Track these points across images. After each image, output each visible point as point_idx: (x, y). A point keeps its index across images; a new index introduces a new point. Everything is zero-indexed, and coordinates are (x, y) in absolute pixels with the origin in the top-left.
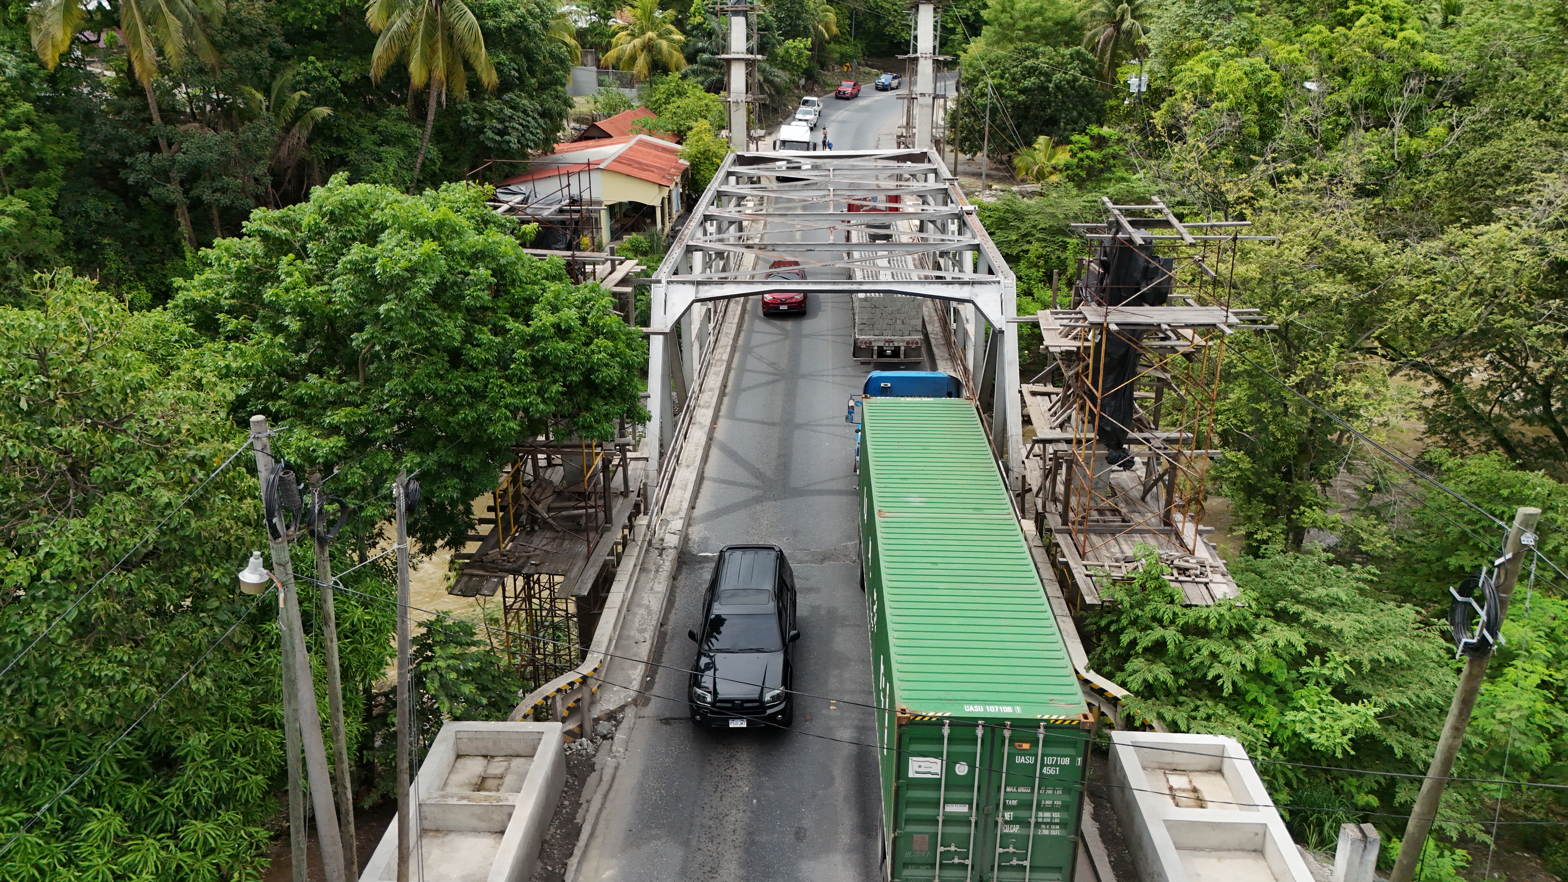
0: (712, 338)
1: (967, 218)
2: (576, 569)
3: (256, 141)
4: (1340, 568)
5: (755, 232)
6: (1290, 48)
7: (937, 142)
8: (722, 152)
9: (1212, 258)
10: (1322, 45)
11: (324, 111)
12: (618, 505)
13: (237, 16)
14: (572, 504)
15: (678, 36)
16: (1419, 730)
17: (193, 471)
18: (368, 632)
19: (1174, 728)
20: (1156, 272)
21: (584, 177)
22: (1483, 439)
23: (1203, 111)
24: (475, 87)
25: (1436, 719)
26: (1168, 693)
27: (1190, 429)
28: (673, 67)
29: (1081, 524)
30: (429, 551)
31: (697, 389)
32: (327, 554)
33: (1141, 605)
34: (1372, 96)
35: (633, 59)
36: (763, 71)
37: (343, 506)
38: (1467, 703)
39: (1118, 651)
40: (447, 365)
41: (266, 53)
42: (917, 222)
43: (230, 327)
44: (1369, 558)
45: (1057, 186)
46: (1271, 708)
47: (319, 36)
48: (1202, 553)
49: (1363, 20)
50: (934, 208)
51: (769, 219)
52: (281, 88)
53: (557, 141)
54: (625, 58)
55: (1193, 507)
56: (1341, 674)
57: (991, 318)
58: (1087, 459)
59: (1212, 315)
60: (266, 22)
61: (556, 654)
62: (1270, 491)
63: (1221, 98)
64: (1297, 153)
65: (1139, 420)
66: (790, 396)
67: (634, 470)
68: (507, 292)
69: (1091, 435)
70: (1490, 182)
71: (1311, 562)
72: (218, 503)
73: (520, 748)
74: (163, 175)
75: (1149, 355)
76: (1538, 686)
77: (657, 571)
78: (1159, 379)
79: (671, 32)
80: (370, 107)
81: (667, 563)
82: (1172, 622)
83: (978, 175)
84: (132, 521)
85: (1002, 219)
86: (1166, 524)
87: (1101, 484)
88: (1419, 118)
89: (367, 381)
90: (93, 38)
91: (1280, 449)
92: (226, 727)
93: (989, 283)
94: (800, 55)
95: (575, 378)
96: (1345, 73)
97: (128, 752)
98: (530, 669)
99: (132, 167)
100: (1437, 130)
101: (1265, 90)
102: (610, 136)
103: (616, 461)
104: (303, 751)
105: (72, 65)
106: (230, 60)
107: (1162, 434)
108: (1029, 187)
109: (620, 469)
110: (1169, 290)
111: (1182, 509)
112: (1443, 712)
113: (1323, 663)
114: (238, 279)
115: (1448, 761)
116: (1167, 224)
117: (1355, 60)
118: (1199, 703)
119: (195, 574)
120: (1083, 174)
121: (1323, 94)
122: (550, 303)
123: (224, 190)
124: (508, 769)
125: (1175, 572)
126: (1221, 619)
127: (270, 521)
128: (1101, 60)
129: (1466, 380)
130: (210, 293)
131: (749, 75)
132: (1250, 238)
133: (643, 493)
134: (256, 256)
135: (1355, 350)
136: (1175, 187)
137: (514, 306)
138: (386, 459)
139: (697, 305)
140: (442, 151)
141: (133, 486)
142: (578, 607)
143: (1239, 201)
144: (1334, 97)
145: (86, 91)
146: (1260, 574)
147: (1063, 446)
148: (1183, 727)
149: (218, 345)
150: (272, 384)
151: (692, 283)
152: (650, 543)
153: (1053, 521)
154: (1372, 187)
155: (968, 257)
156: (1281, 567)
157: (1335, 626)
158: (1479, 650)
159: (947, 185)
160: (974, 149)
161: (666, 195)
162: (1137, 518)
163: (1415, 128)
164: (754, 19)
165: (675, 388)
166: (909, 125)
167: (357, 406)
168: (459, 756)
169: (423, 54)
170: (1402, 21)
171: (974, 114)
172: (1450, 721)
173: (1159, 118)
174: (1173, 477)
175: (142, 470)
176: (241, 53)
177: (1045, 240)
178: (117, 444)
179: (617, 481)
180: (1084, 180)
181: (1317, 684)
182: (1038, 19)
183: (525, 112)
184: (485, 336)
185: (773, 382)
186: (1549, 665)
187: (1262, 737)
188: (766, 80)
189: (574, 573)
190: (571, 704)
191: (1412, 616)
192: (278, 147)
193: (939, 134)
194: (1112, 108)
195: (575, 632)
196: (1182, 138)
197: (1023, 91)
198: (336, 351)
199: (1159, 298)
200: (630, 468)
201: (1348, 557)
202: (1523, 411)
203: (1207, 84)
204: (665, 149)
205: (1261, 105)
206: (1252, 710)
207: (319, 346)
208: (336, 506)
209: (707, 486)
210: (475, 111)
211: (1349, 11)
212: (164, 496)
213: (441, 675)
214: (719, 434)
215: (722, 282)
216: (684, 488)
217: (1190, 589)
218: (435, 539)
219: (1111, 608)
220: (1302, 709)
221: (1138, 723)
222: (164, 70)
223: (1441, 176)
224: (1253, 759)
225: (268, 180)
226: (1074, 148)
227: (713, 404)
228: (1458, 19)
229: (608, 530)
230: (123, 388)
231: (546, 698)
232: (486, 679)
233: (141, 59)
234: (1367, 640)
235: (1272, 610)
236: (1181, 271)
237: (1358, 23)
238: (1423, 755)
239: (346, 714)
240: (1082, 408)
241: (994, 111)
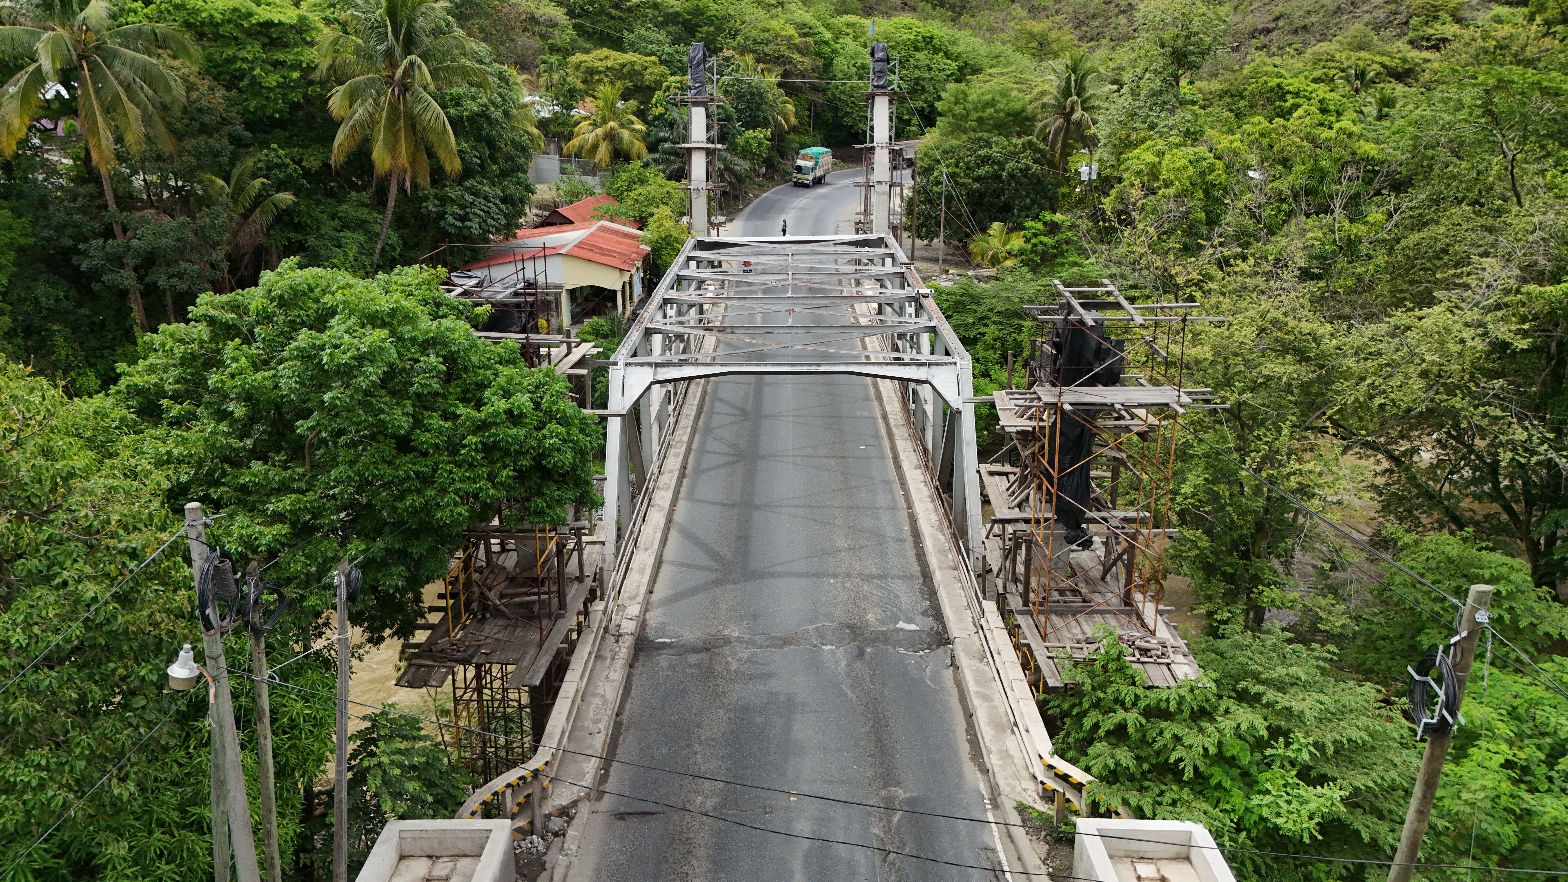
0: (672, 420)
1: (924, 301)
2: (528, 658)
3: (213, 226)
4: (1300, 647)
5: (716, 315)
6: (1231, 138)
7: (894, 229)
8: (683, 236)
9: (1162, 341)
10: (1262, 135)
11: (286, 198)
12: (573, 591)
13: (197, 105)
14: (525, 590)
15: (639, 126)
16: (1385, 813)
17: (124, 564)
18: (308, 727)
19: (1140, 814)
20: (1108, 353)
21: (540, 263)
22: (1436, 515)
23: (1152, 197)
24: (438, 175)
25: (1402, 801)
26: (1132, 778)
27: (1147, 508)
28: (634, 156)
29: (1041, 604)
30: (376, 641)
31: (656, 471)
32: (263, 645)
33: (1103, 687)
34: (1312, 183)
35: (595, 147)
36: (724, 160)
37: (281, 596)
38: (1430, 784)
39: (1081, 735)
40: (394, 452)
41: (225, 141)
42: (876, 306)
43: (174, 413)
44: (1330, 637)
45: (1012, 270)
46: (1235, 791)
47: (281, 124)
48: (1163, 633)
49: (1300, 112)
50: (892, 291)
51: (729, 302)
52: (240, 176)
53: (519, 227)
54: (589, 146)
55: (1153, 586)
56: (1305, 756)
57: (948, 398)
58: (1046, 538)
59: (1165, 395)
60: (226, 111)
61: (508, 746)
62: (1229, 570)
63: (1168, 184)
64: (1243, 238)
65: (1096, 499)
66: (750, 477)
67: (590, 554)
68: (459, 377)
69: (1049, 515)
70: (1429, 265)
71: (1270, 641)
72: (150, 595)
73: (467, 848)
74: (117, 261)
75: (1105, 435)
76: (1502, 766)
77: (613, 659)
78: (1115, 459)
79: (632, 123)
80: (331, 194)
81: (624, 650)
82: (1134, 704)
83: (935, 260)
84: (56, 615)
85: (958, 303)
86: (1126, 604)
87: (1061, 564)
88: (1358, 204)
89: (313, 467)
90: (50, 126)
91: (1238, 528)
92: (150, 833)
93: (946, 364)
94: (760, 144)
95: (526, 463)
96: (1286, 163)
97: (44, 861)
98: (480, 763)
99: (85, 254)
100: (1376, 216)
101: (1210, 178)
102: (572, 222)
103: (571, 545)
104: (233, 857)
105: (29, 153)
106: (189, 147)
107: (1120, 514)
108: (985, 272)
109: (575, 553)
110: (1121, 371)
111: (1142, 588)
112: (1408, 793)
113: (1287, 744)
114: (182, 365)
115: (1414, 846)
116: (1117, 306)
117: (1294, 149)
118: (1164, 787)
119: (121, 671)
120: (1037, 259)
121: (1265, 182)
122: (502, 388)
123: (180, 276)
124: (453, 870)
125: (1137, 653)
126: (1181, 701)
127: (203, 613)
128: (1053, 148)
129: (1416, 458)
130: (154, 379)
131: (709, 163)
132: (1201, 320)
133: (599, 578)
134: (202, 342)
135: (1307, 429)
136: (1127, 270)
137: (466, 391)
138: (330, 547)
139: (656, 388)
140: (402, 237)
141: (58, 580)
142: (531, 697)
143: (1188, 283)
144: (1276, 184)
145: (41, 178)
146: (1221, 655)
147: (1022, 526)
148: (1149, 813)
149: (159, 432)
150: (215, 471)
151: (650, 365)
152: (606, 630)
153: (1015, 602)
154: (1316, 271)
155: (925, 338)
156: (1240, 647)
157: (1297, 707)
158: (1440, 730)
159: (904, 269)
160: (931, 235)
161: (627, 279)
162: (1097, 598)
163: (1355, 215)
164: (714, 109)
165: (633, 471)
166: (867, 212)
167: (303, 493)
168: (402, 858)
169: (385, 142)
170: (1339, 113)
171: (930, 201)
172: (1414, 802)
173: (1108, 204)
174: (1132, 557)
175: (68, 563)
176: (200, 141)
177: (1001, 323)
178: (43, 537)
179: (572, 566)
180: (1038, 265)
181: (1282, 766)
182: (990, 111)
183: (486, 198)
184: (435, 421)
185: (733, 463)
186: (1511, 744)
187: (1228, 822)
188: (727, 169)
189: (526, 662)
190: (521, 799)
191: (1373, 693)
192: (235, 234)
193: (896, 220)
194: (1064, 195)
195: (527, 724)
196: (1131, 223)
197: (977, 179)
198: (282, 435)
199: (1112, 378)
200: (586, 552)
201: (1308, 636)
202: (1472, 488)
203: (1154, 172)
204: (626, 235)
205: (1206, 192)
206: (1217, 794)
207: (264, 431)
208: (275, 596)
209: (665, 569)
210: (436, 197)
211: (1288, 104)
212: (90, 590)
213: (385, 772)
214: (678, 517)
215: (682, 363)
216: (642, 572)
217: (1152, 670)
218: (383, 628)
219: (1072, 691)
220: (1268, 792)
221: (1102, 810)
222: (121, 157)
223: (1381, 259)
224: (1220, 845)
225: (225, 266)
226: (1029, 234)
227: (673, 487)
228: (1392, 112)
229: (562, 616)
230: (53, 477)
231: (496, 794)
232: (433, 775)
233: (99, 146)
234: (1330, 721)
235: (1234, 690)
236: (1133, 352)
237: (1295, 115)
238: (1390, 840)
239: (281, 815)
240: (1039, 487)
241: (949, 199)
